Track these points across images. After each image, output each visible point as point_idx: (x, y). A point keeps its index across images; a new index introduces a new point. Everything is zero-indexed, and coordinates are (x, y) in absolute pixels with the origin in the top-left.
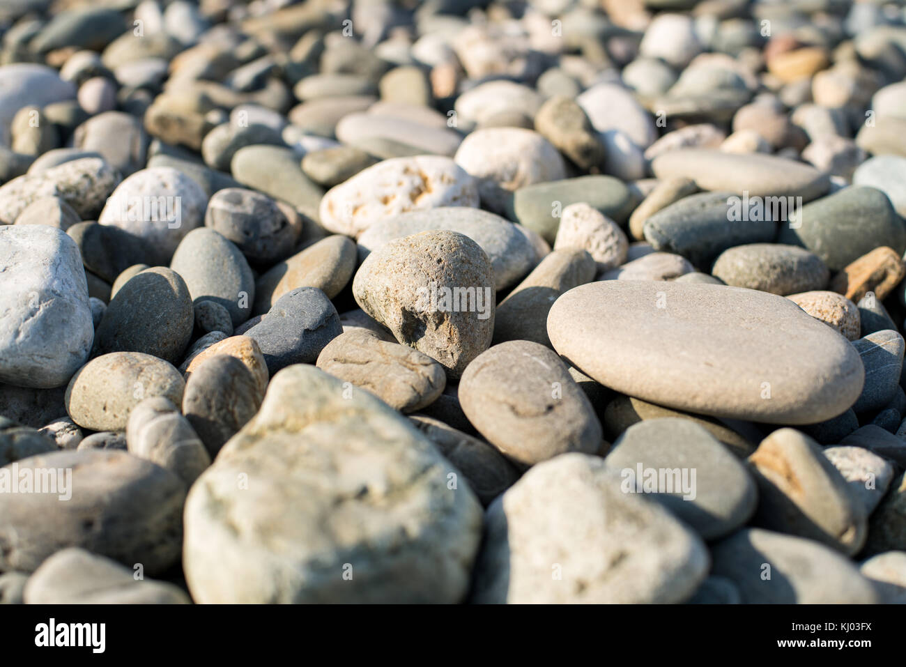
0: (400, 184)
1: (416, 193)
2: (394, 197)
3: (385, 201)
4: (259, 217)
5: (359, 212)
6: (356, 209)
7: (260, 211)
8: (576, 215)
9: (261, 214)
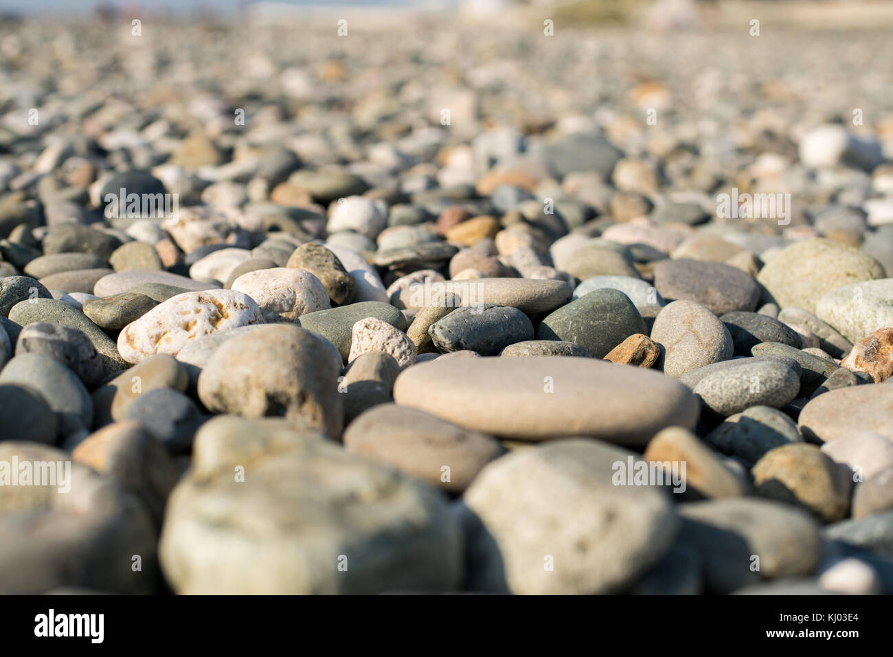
0: (198, 311)
1: (215, 319)
2: (195, 323)
3: (187, 328)
4: (76, 344)
5: (162, 341)
6: (158, 338)
7: (75, 338)
8: (367, 326)
9: (76, 340)
